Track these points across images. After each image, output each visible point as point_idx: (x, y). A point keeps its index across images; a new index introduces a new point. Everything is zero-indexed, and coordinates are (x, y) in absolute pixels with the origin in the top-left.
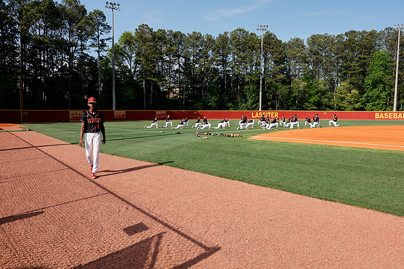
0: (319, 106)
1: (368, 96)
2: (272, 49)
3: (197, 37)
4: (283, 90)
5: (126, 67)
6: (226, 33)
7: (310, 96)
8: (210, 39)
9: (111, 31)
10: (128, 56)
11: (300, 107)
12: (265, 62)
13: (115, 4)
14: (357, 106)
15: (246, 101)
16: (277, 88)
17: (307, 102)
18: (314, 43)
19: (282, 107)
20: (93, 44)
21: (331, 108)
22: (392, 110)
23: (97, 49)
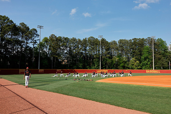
0: (124, 67)
1: (143, 64)
2: (105, 45)
3: (74, 40)
4: (109, 61)
5: (45, 51)
6: (86, 38)
7: (120, 63)
8: (79, 40)
9: (39, 37)
10: (46, 47)
11: (116, 68)
12: (102, 50)
13: (41, 26)
14: (139, 67)
15: (95, 65)
16: (107, 60)
17: (119, 66)
18: (121, 43)
19: (109, 68)
20: (31, 42)
21: (129, 68)
22: (153, 69)
23: (33, 44)
